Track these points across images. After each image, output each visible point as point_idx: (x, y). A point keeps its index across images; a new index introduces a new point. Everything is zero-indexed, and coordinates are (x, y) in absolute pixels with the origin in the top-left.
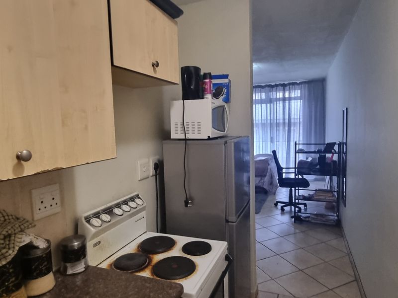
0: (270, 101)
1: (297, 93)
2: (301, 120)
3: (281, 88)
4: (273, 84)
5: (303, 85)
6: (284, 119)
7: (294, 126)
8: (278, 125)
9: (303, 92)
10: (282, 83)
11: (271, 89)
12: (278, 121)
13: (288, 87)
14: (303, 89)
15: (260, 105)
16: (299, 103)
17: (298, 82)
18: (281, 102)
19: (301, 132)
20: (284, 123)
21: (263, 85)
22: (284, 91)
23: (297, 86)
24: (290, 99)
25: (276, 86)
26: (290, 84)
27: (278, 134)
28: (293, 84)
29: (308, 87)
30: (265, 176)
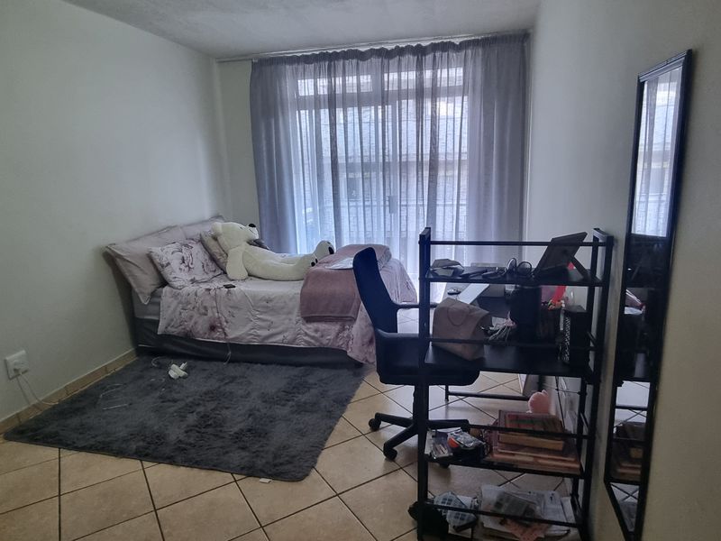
0: (382, 98)
1: (453, 74)
2: (464, 157)
3: (412, 59)
4: (389, 47)
5: (469, 52)
6: (419, 153)
7: (446, 170)
8: (404, 166)
9: (470, 69)
10: (414, 45)
11: (386, 61)
12: (404, 159)
13: (429, 57)
14: (470, 64)
15: (356, 110)
16: (459, 104)
17: (457, 41)
18: (412, 102)
19: (464, 183)
20: (420, 164)
21: (363, 49)
22: (420, 68)
23: (453, 55)
24: (435, 94)
25: (400, 52)
26: (434, 47)
27: (404, 190)
28: (445, 47)
29: (483, 55)
30: (353, 320)
